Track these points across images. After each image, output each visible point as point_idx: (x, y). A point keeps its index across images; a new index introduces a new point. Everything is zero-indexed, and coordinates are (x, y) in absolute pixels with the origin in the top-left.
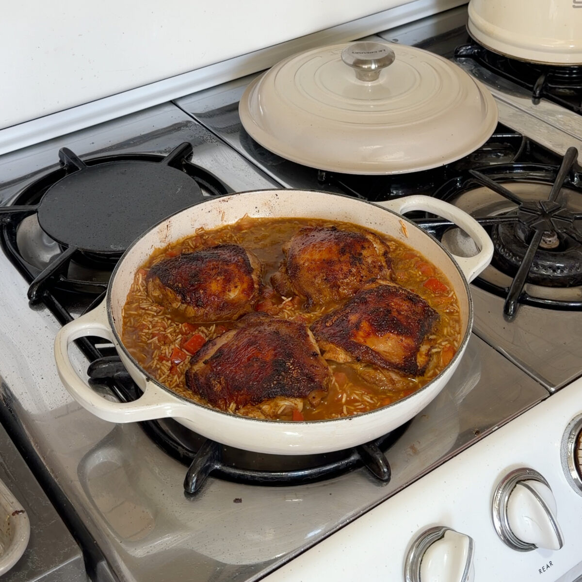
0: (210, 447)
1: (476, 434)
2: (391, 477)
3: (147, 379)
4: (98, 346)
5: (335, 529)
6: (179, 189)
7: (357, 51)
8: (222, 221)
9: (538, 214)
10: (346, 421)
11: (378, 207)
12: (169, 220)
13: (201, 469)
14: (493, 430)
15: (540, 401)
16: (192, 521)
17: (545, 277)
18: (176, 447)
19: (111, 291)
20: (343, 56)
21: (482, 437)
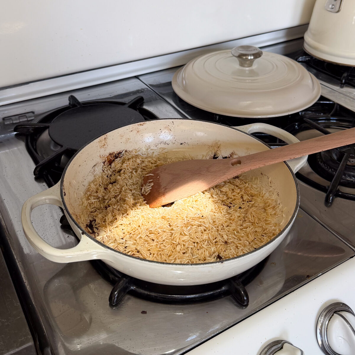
1: (307, 277)
2: (249, 303)
3: (82, 233)
5: (208, 338)
12: (106, 134)
14: (319, 275)
15: (349, 258)
16: (111, 324)
17: (349, 182)
19: (64, 176)
20: (232, 52)
21: (311, 279)
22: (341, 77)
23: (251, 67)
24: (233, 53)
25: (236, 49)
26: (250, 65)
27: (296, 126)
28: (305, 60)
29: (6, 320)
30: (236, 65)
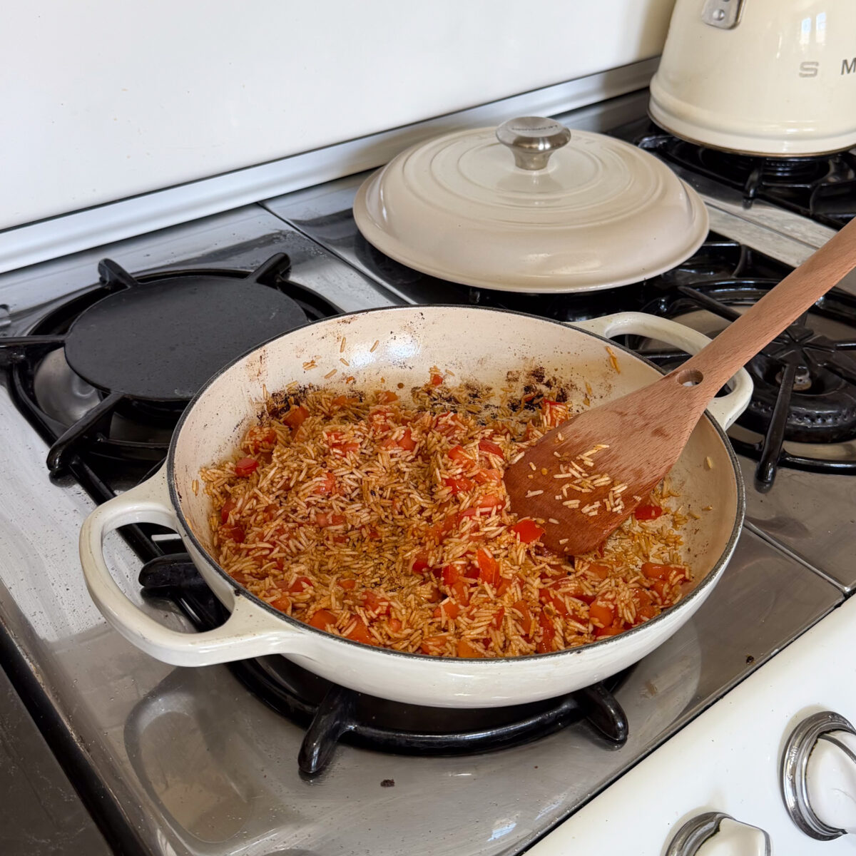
0: (339, 696)
1: (747, 661)
2: (628, 736)
3: (235, 591)
4: (156, 538)
5: (549, 827)
6: (274, 314)
7: (518, 127)
8: (341, 351)
9: (785, 343)
10: (572, 655)
11: (573, 328)
12: (264, 348)
13: (326, 733)
14: (772, 654)
15: (832, 608)
17: (799, 429)
18: (283, 696)
19: (174, 452)
20: (499, 134)
21: (757, 665)
22: (745, 183)
23: (545, 169)
24: (500, 137)
25: (506, 125)
26: (542, 165)
27: (663, 306)
28: (657, 146)
29: (49, 840)
30: (507, 165)
